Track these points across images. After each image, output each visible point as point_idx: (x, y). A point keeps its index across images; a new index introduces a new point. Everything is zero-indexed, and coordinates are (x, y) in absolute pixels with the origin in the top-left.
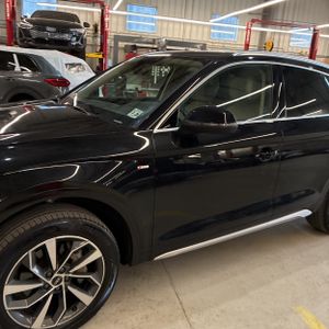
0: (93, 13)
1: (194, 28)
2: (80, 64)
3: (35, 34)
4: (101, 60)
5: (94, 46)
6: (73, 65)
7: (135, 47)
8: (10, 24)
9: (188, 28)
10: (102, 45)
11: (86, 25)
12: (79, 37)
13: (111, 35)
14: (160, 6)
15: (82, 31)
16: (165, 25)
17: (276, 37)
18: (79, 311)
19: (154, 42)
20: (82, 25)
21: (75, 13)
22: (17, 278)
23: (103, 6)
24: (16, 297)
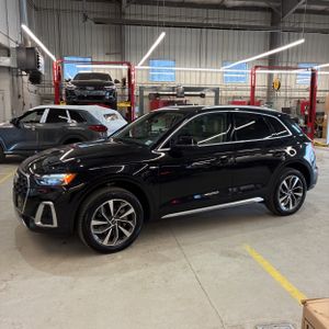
0: (121, 69)
1: (209, 75)
2: (114, 114)
3: (78, 92)
4: (129, 109)
5: (123, 96)
6: (109, 115)
7: (158, 95)
8: (58, 86)
9: (203, 75)
10: (129, 95)
11: (117, 82)
12: (112, 92)
13: (137, 86)
14: (177, 58)
15: (114, 87)
16: (183, 74)
17: (283, 76)
18: (125, 240)
19: (173, 89)
20: (113, 82)
21: (107, 72)
22: (97, 218)
23: (129, 64)
24: (96, 227)
